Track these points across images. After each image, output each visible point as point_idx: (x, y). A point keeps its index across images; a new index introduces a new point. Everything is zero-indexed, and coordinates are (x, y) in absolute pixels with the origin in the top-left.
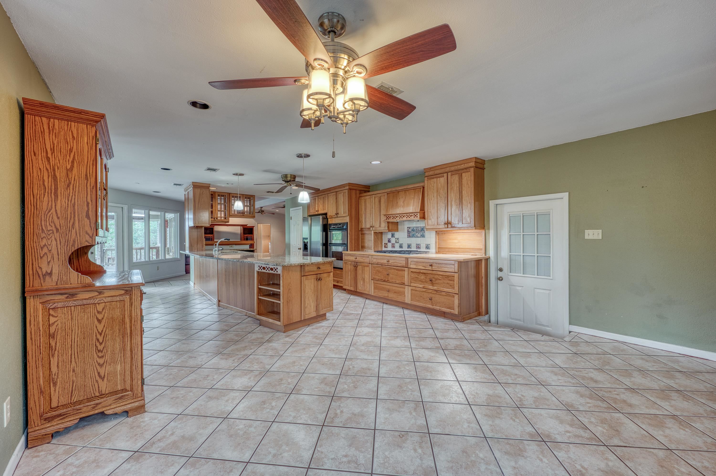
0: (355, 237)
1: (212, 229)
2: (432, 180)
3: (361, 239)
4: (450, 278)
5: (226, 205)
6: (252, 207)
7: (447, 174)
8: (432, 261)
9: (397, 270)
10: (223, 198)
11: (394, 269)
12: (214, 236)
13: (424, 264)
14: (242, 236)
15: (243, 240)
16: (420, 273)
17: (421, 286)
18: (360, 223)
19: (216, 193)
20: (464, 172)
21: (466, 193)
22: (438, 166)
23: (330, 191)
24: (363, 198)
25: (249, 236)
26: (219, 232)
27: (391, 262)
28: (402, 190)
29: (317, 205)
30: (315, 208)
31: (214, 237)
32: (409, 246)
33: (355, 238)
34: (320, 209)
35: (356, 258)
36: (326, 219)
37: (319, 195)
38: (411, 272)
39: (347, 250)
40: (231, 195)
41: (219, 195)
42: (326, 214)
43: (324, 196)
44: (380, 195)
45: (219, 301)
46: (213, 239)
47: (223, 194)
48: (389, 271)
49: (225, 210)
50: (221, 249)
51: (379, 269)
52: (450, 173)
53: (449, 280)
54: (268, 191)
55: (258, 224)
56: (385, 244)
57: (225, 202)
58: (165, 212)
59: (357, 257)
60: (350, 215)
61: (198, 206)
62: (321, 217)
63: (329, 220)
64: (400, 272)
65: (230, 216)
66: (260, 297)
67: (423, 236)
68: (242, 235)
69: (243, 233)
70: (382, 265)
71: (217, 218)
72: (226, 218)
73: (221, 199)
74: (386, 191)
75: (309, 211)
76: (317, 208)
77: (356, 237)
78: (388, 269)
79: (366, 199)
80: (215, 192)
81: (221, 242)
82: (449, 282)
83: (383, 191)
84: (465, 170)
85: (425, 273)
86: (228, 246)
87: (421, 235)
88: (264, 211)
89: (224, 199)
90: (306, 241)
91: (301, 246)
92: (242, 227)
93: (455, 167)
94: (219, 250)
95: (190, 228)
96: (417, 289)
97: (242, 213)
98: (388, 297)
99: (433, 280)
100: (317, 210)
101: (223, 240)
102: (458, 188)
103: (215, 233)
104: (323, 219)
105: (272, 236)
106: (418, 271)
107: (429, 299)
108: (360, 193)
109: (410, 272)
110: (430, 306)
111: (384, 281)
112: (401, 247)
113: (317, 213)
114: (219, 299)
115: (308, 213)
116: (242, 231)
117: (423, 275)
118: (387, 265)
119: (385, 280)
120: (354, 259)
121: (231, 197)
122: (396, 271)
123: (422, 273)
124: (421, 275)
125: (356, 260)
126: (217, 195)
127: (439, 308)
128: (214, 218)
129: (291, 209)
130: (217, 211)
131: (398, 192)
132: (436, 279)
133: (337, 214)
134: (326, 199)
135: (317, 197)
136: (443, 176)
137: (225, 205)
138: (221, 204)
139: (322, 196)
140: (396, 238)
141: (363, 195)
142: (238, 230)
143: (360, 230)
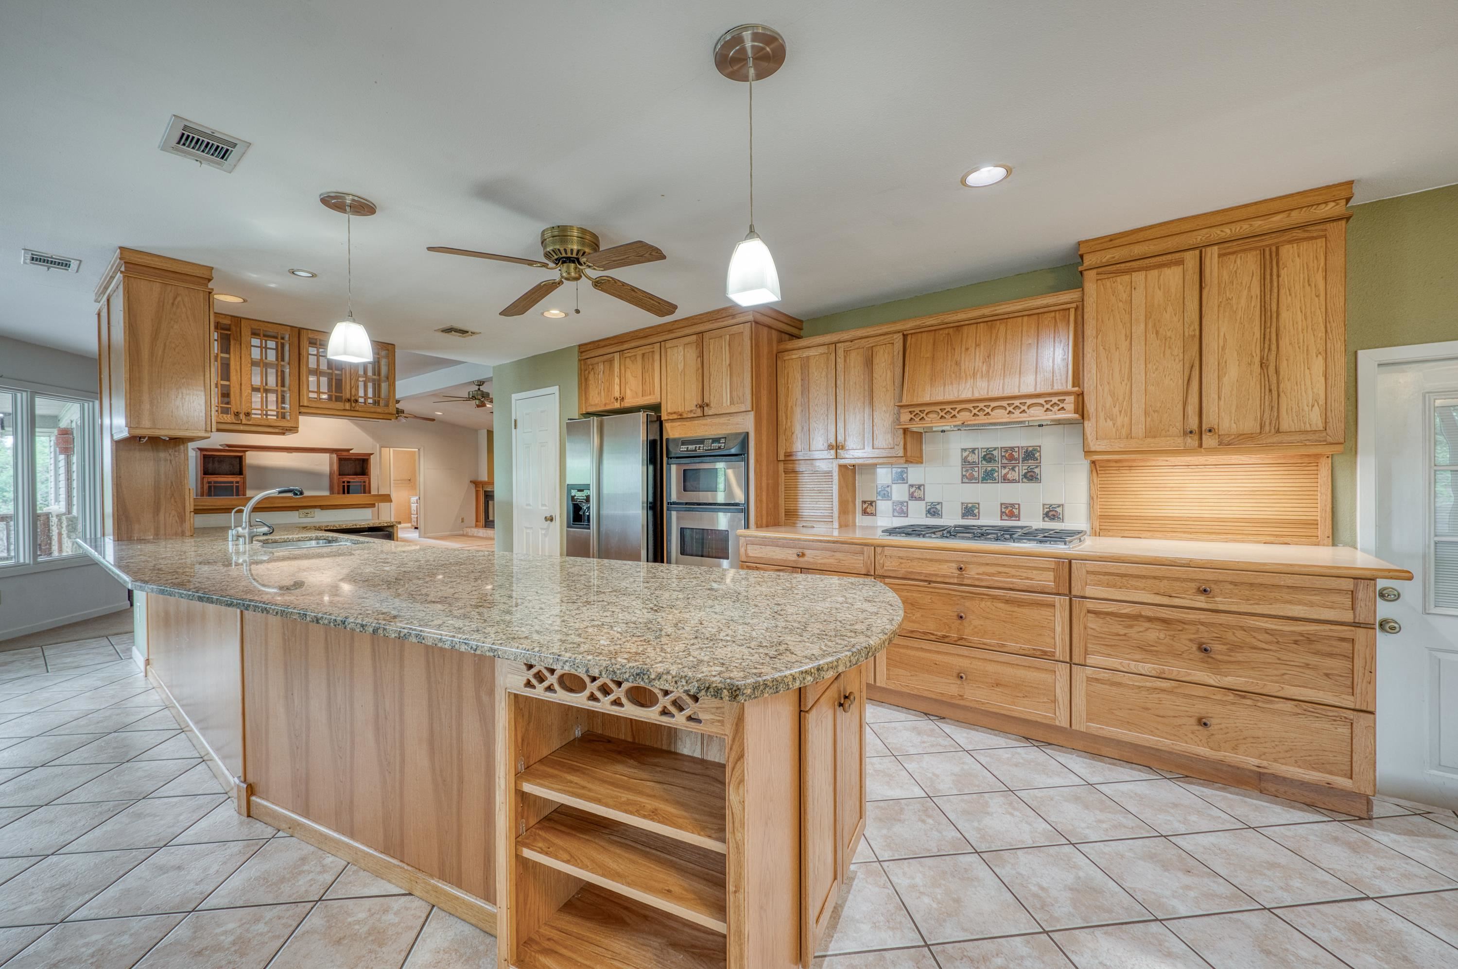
0: (767, 480)
1: (240, 459)
2: (1119, 279)
3: (787, 488)
4: (1319, 647)
5: (287, 371)
6: (384, 386)
7: (1197, 252)
8: (1209, 575)
9: (1007, 601)
10: (271, 344)
11: (994, 598)
12: (244, 479)
13: (1163, 585)
14: (335, 481)
15: (339, 493)
16: (1137, 617)
17: (1146, 668)
18: (782, 438)
19: (243, 322)
20: (1290, 242)
21: (1300, 316)
22: (1151, 227)
23: (670, 331)
24: (795, 355)
25: (355, 480)
26: (262, 470)
27: (973, 572)
28: (975, 322)
29: (617, 380)
30: (609, 390)
31: (244, 483)
32: (969, 511)
33: (768, 485)
34: (628, 391)
35: (803, 555)
36: (657, 425)
37: (626, 346)
38: (1089, 611)
39: (747, 526)
40: (303, 333)
41: (255, 334)
42: (656, 408)
43: (647, 349)
44: (871, 340)
45: (251, 790)
46: (241, 488)
47: (271, 331)
48: (968, 604)
49: (283, 385)
50: (265, 529)
51: (915, 595)
52: (1216, 248)
53: (1317, 653)
54: (447, 325)
55: (381, 447)
56: (864, 502)
57: (281, 357)
58: (34, 394)
59: (807, 552)
60: (757, 407)
61: (152, 354)
62: (642, 416)
63: (667, 426)
64: (1025, 611)
65: (303, 410)
66: (527, 853)
67: (1031, 477)
68: (336, 477)
69: (336, 472)
70: (930, 582)
71: (248, 414)
72: (284, 417)
73: (264, 348)
74: (899, 327)
75: (587, 399)
76: (617, 388)
77: (770, 481)
78: (963, 597)
79: (808, 357)
80: (237, 320)
81: (267, 499)
82: (1314, 660)
83: (885, 329)
84: (1299, 234)
85: (1164, 621)
86: (296, 513)
87: (1025, 476)
88: (403, 412)
89: (276, 349)
90: (580, 495)
91: (560, 510)
92: (334, 456)
93: (1233, 227)
94: (252, 538)
95: (120, 445)
96: (1126, 679)
97: (349, 400)
98: (961, 697)
99: (1217, 647)
100: (617, 394)
101: (273, 492)
102: (1256, 303)
103: (247, 472)
104: (649, 422)
105: (421, 479)
106: (1127, 609)
107: (1193, 721)
108: (780, 341)
109: (1084, 611)
110: (1203, 751)
111: (943, 640)
112: (933, 511)
113: (617, 405)
114: (251, 779)
115: (580, 408)
116: (335, 467)
117: (1158, 626)
118: (955, 581)
119: (944, 637)
120: (794, 558)
121: (305, 343)
122: (1001, 605)
123: (1150, 619)
124: (1147, 625)
125: (801, 559)
126: (246, 332)
127: (1256, 762)
128: (237, 414)
129: (514, 396)
130: (247, 391)
131: (958, 327)
132: (1235, 647)
133: (703, 406)
134: (657, 357)
135: (617, 356)
136: (1181, 262)
137: (283, 372)
138: (262, 364)
139: (639, 352)
140: (912, 486)
141: (796, 346)
142: (324, 464)
143: (782, 457)
